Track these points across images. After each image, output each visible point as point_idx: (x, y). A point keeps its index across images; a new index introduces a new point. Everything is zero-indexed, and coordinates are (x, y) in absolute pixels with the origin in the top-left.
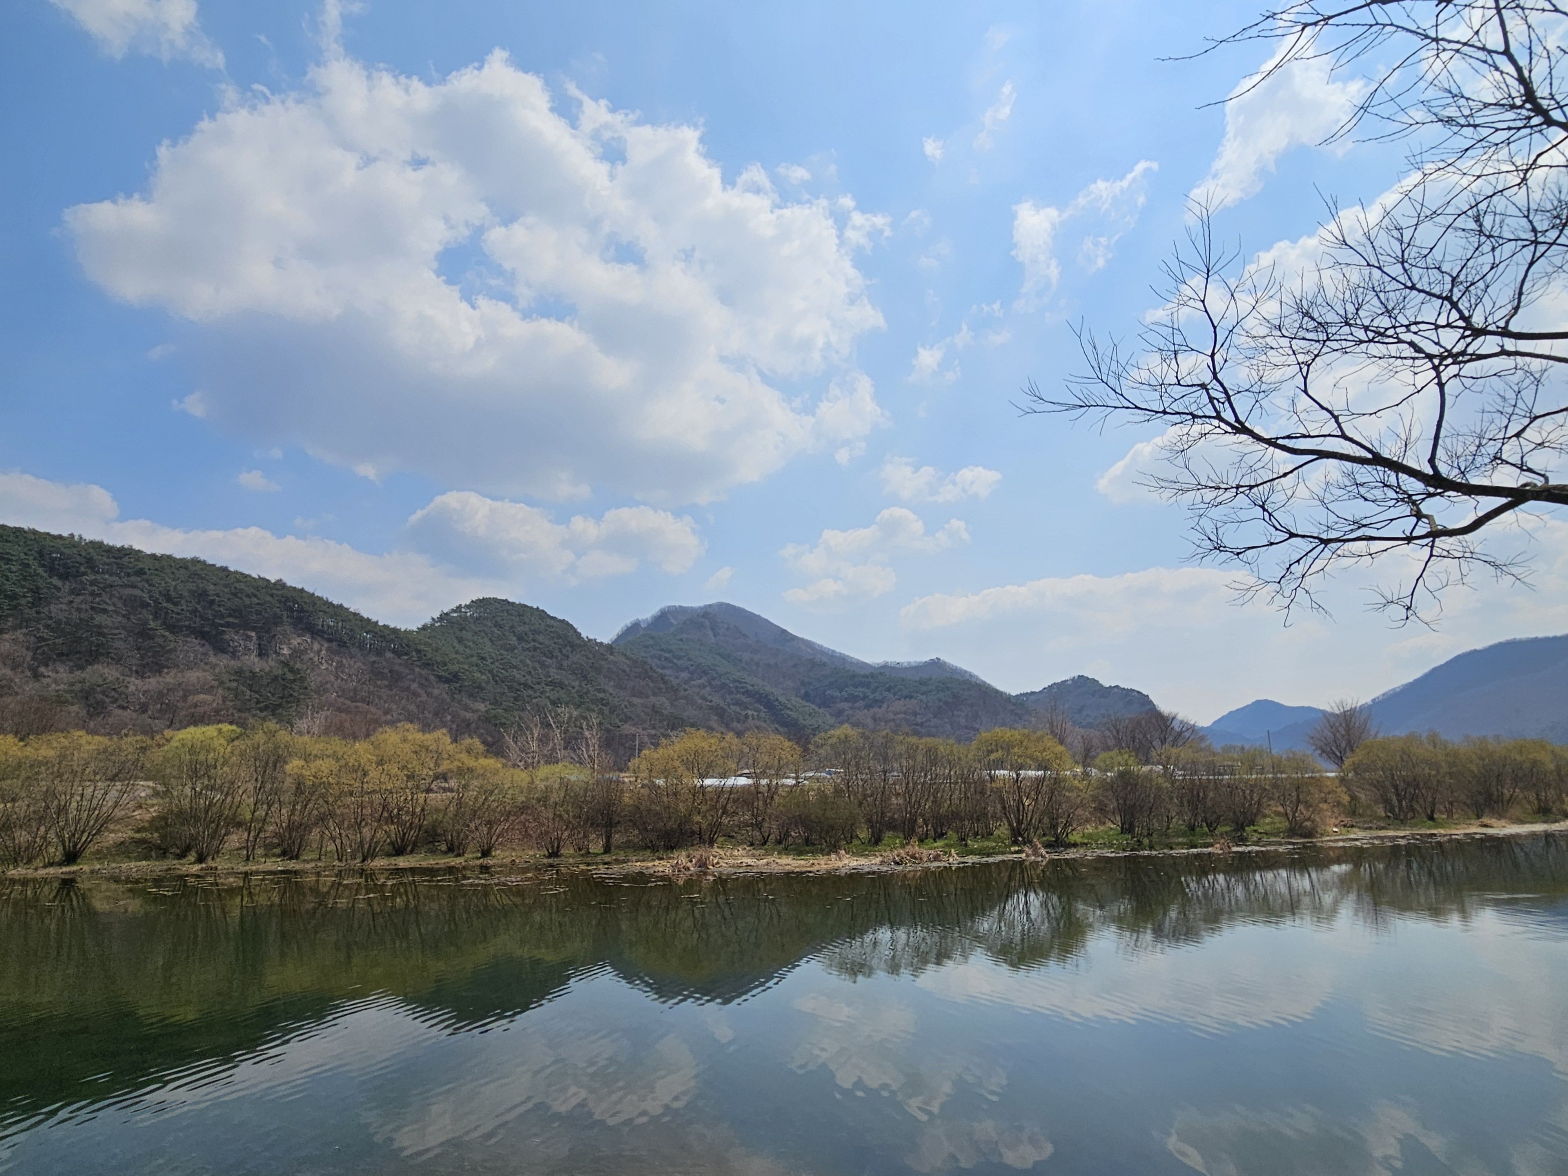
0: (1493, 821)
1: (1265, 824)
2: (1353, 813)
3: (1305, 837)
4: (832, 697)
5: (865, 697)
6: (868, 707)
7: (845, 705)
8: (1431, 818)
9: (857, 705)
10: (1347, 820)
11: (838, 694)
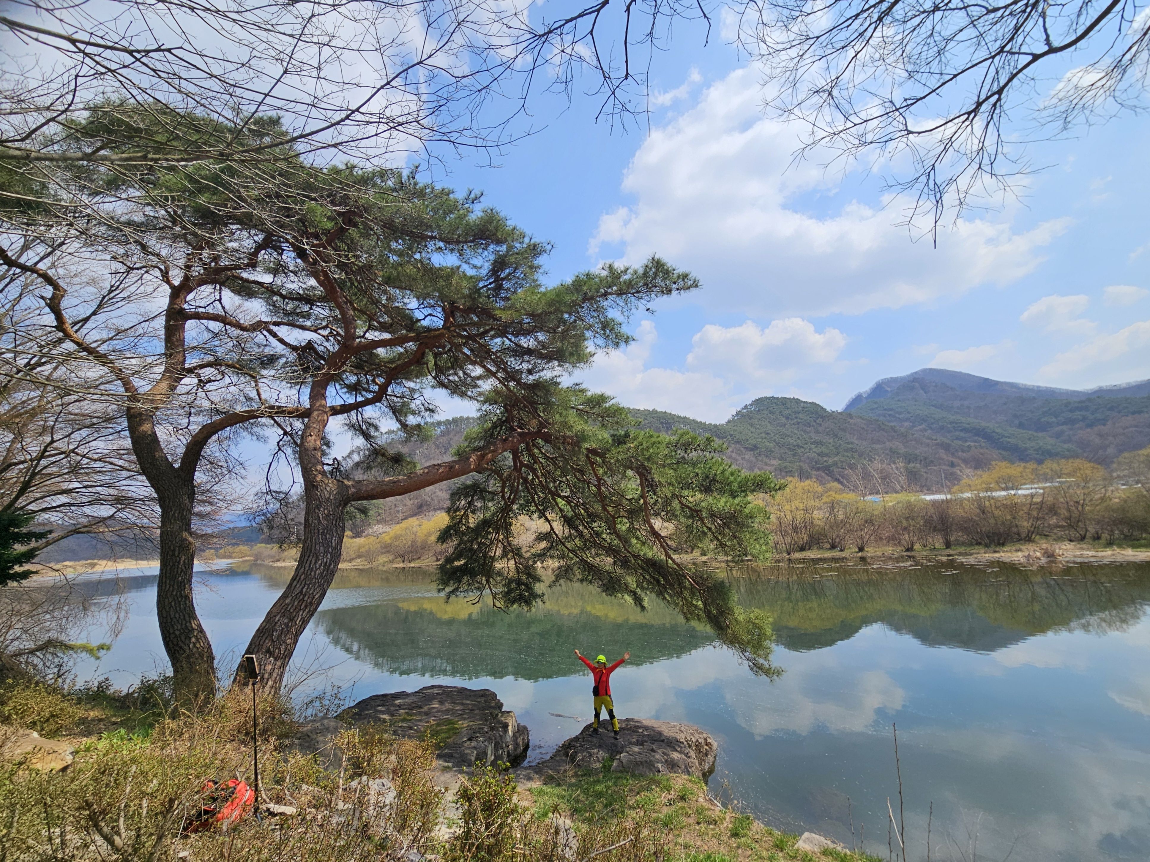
4: (1048, 422)
5: (1084, 419)
6: (1091, 425)
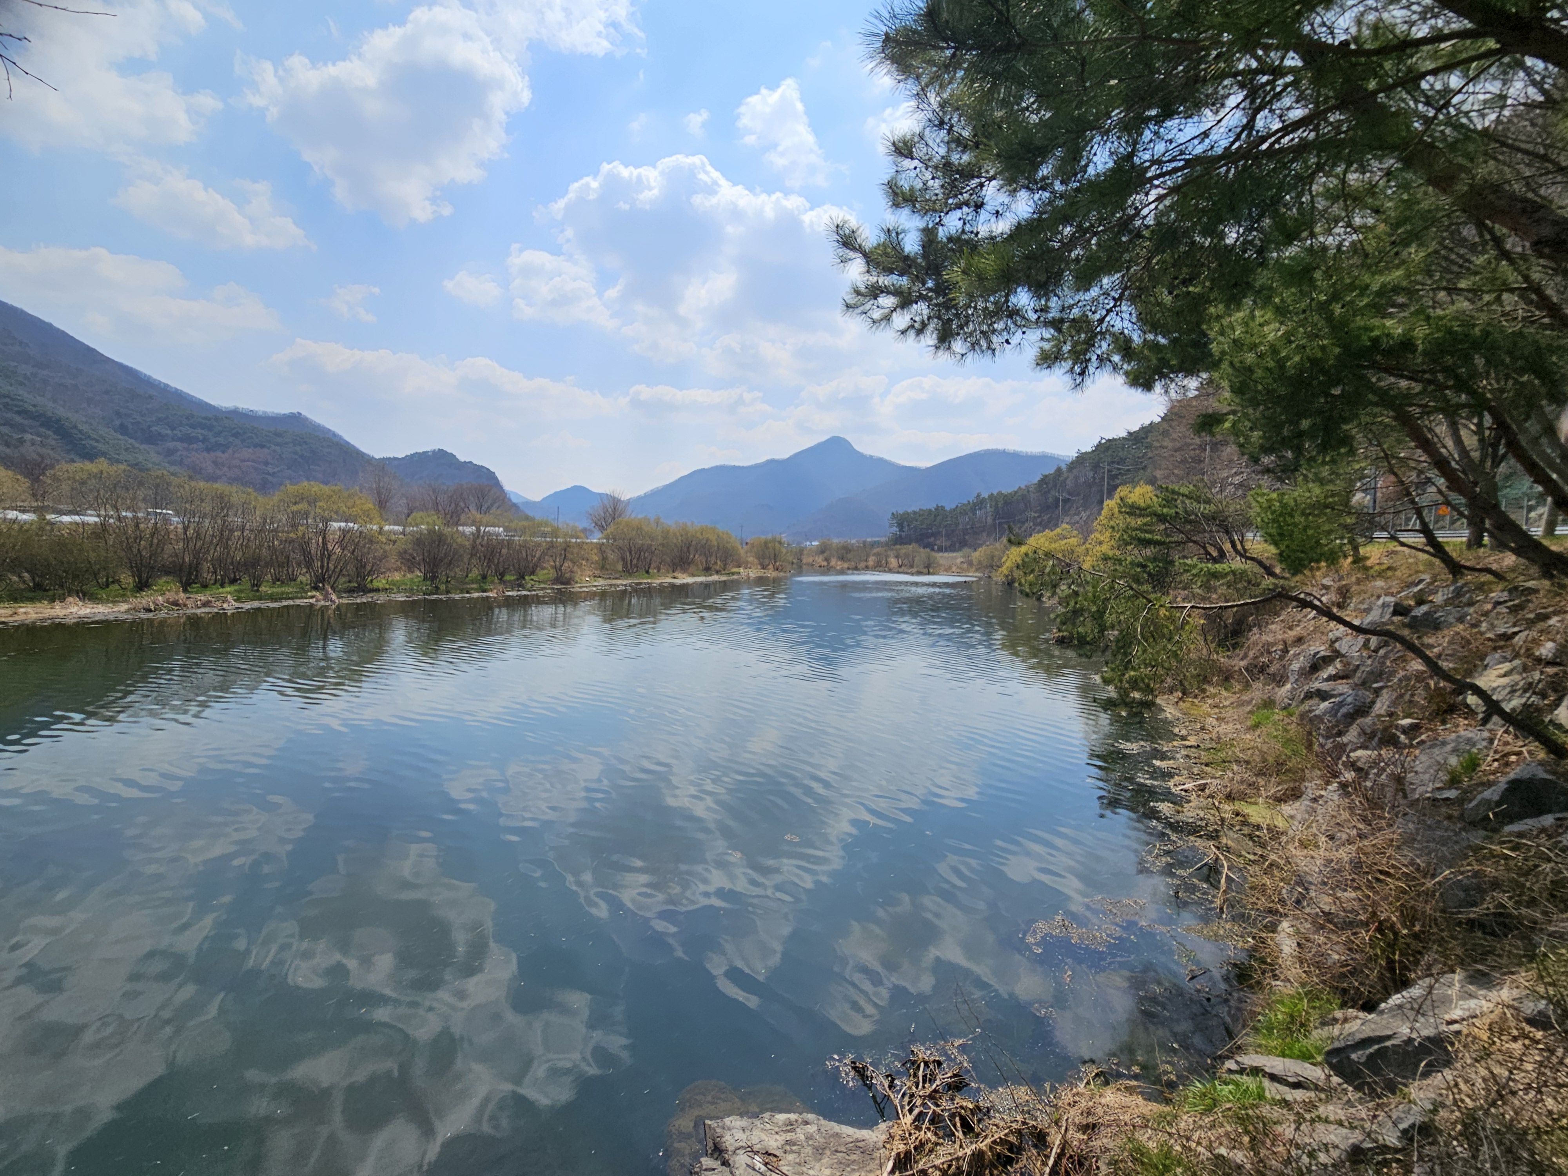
0: (680, 575)
1: (541, 574)
2: (603, 568)
3: (562, 583)
4: (160, 433)
5: (204, 440)
7: (179, 445)
8: (647, 572)
9: (195, 446)
10: (597, 572)
11: (169, 432)
